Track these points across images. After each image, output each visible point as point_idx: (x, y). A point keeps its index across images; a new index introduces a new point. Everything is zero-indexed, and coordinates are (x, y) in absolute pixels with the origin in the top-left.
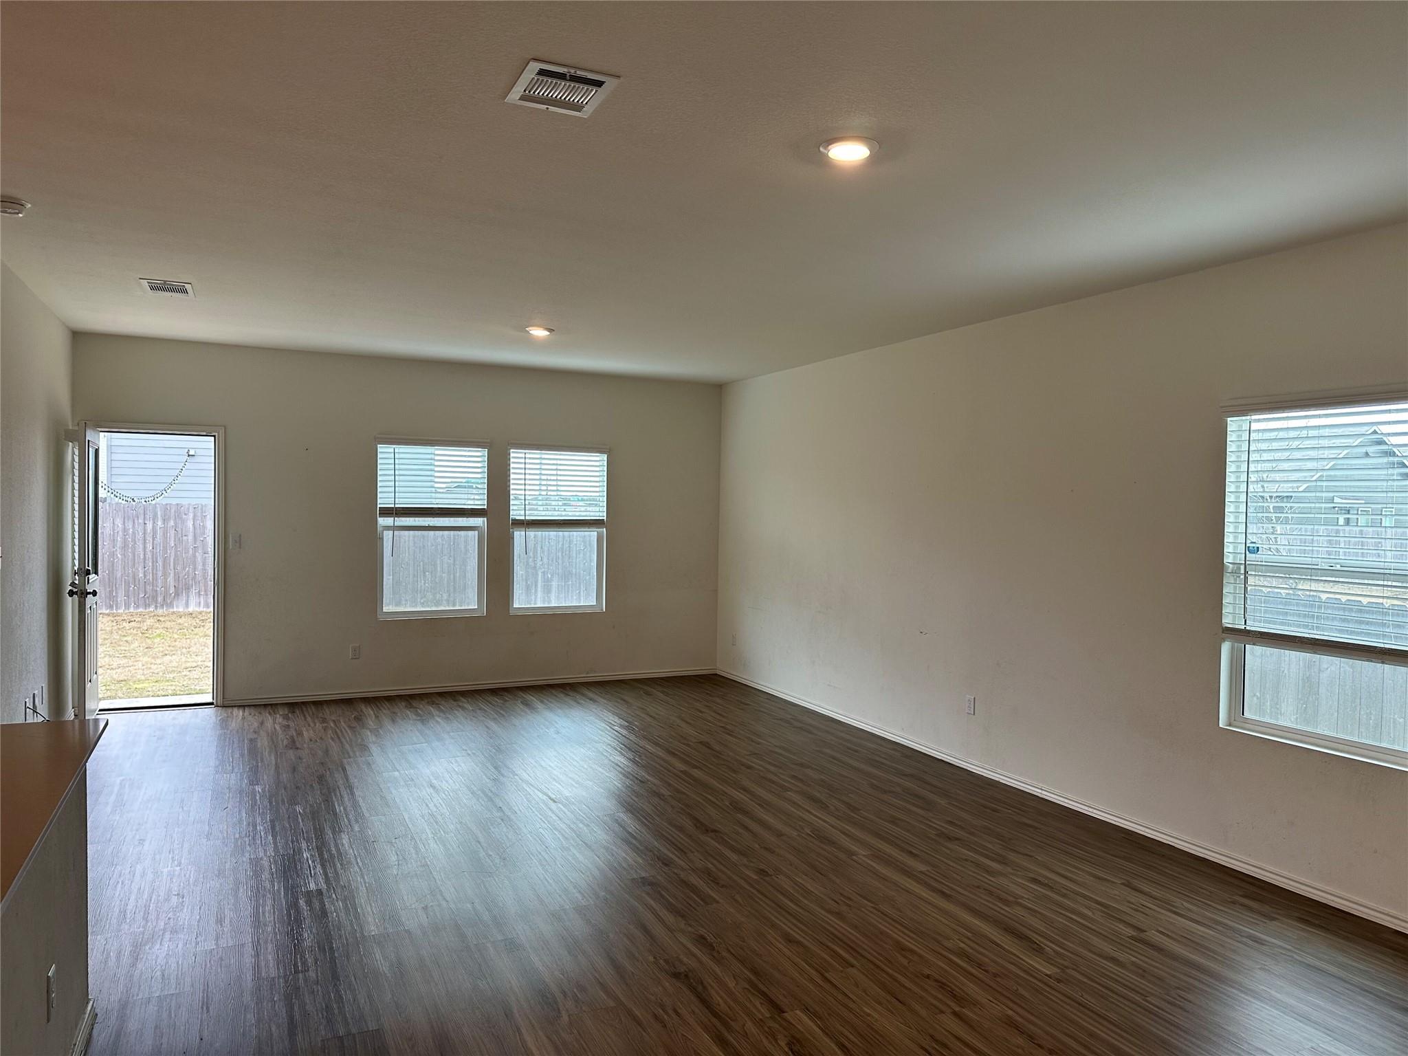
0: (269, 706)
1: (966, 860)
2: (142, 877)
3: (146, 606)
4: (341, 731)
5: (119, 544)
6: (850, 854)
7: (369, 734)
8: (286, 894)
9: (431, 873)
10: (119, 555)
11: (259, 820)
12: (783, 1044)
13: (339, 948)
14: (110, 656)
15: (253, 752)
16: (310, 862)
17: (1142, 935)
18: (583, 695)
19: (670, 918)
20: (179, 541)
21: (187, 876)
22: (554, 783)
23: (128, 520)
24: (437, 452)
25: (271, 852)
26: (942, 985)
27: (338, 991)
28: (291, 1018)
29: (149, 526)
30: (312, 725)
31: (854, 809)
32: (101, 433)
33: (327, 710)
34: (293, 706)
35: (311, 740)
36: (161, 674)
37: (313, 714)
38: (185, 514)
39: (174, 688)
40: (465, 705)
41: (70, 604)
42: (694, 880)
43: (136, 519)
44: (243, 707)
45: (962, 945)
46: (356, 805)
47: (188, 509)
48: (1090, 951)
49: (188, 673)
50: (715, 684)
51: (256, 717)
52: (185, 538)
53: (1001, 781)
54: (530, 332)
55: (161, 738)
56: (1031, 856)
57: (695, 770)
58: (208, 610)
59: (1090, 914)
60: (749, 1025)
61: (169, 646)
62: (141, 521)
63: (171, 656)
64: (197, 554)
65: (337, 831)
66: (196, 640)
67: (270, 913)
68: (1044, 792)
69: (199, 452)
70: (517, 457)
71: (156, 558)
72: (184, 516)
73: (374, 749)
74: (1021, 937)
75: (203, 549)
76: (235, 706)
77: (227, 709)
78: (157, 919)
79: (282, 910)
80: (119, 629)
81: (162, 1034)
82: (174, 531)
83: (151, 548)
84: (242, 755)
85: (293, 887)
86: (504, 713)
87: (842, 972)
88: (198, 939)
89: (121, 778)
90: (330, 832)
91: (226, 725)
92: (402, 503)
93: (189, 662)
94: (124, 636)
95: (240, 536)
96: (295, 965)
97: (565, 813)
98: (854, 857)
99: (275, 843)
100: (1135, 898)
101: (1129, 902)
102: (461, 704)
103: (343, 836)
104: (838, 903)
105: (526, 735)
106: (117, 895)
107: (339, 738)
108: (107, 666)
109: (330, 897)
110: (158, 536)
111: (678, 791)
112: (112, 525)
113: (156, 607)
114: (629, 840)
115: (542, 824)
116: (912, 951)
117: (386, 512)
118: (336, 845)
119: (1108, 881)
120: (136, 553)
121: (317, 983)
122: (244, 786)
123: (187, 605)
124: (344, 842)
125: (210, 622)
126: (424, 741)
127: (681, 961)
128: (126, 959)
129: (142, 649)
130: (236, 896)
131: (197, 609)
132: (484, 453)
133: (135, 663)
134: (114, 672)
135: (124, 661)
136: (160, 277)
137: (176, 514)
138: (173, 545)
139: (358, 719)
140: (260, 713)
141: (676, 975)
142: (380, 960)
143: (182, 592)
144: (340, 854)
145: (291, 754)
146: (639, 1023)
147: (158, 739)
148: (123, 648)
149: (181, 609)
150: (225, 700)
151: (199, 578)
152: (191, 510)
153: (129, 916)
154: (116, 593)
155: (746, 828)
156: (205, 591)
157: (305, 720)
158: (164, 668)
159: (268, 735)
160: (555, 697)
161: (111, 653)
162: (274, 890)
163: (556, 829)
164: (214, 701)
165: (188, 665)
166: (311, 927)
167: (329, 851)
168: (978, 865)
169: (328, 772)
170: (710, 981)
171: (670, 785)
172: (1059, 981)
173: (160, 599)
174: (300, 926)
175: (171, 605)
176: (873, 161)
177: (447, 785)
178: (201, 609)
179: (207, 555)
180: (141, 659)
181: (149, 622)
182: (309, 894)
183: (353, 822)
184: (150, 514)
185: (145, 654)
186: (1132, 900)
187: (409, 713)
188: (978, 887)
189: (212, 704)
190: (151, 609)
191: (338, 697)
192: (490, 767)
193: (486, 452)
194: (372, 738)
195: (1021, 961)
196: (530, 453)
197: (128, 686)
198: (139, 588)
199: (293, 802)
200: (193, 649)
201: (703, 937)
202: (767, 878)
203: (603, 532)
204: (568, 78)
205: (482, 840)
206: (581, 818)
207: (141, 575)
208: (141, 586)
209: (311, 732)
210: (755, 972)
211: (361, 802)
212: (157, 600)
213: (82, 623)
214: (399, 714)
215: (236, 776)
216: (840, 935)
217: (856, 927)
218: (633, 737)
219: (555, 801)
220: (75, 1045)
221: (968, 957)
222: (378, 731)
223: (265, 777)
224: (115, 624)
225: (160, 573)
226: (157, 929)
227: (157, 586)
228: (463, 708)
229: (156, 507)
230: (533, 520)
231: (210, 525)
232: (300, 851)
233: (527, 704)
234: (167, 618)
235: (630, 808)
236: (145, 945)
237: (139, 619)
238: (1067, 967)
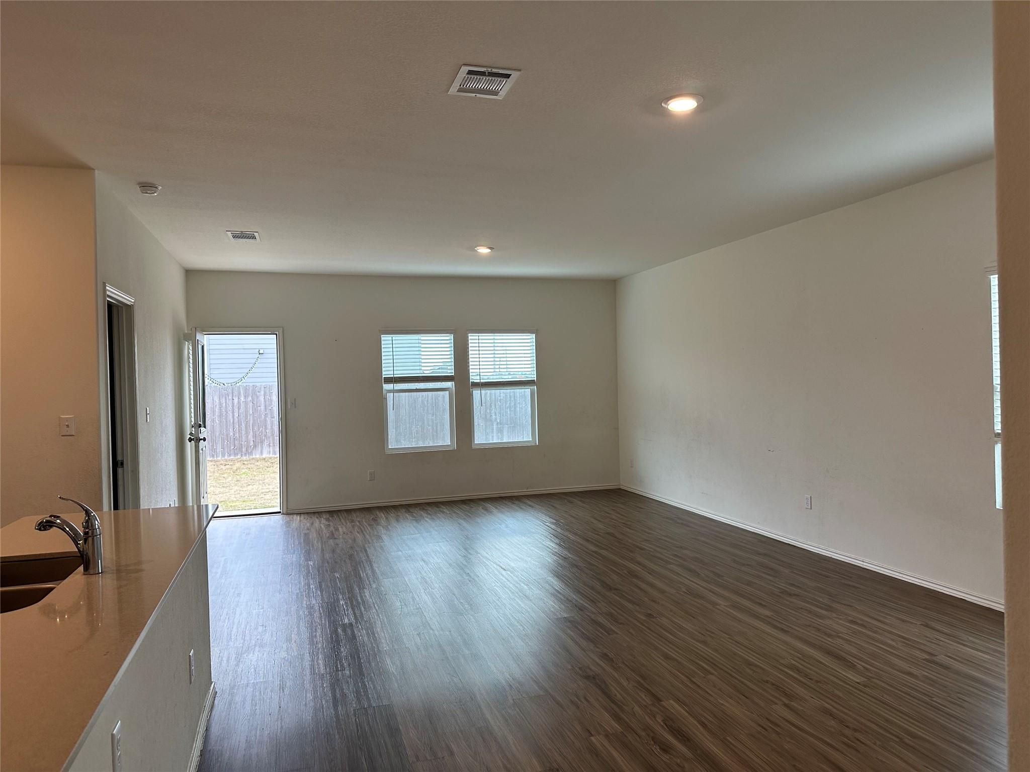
0: (317, 513)
1: (802, 608)
2: (240, 615)
3: (236, 454)
4: (364, 527)
5: (217, 413)
6: (714, 604)
7: (382, 528)
8: (330, 626)
9: (423, 613)
10: (217, 421)
11: (311, 582)
12: (660, 721)
13: (364, 657)
14: (214, 486)
15: (307, 540)
16: (345, 607)
17: (934, 658)
18: (525, 503)
19: (584, 643)
20: (255, 410)
21: (268, 615)
22: (505, 558)
23: (222, 397)
24: (422, 338)
25: (319, 599)
26: (777, 688)
27: (363, 682)
28: (334, 697)
29: (236, 400)
30: (344, 524)
31: (719, 576)
32: (205, 336)
33: (354, 515)
34: (332, 513)
35: (344, 533)
36: (246, 497)
37: (345, 517)
38: (259, 392)
39: (255, 505)
40: (445, 510)
41: (189, 447)
42: (601, 619)
43: (227, 396)
44: (300, 514)
45: (794, 662)
46: (373, 572)
47: (261, 388)
48: (893, 668)
49: (264, 496)
50: (620, 495)
51: (308, 520)
52: (259, 408)
53: (833, 557)
54: (478, 251)
55: (248, 534)
56: (851, 606)
57: (603, 551)
58: (276, 456)
59: (894, 644)
60: (637, 709)
61: (251, 480)
62: (230, 398)
63: (253, 486)
64: (267, 419)
65: (362, 588)
66: (268, 475)
67: (320, 637)
68: (864, 564)
69: (266, 351)
70: (473, 338)
71: (241, 422)
72: (258, 393)
73: (385, 537)
74: (838, 657)
75: (271, 415)
76: (295, 514)
77: (290, 515)
78: (251, 639)
79: (327, 635)
80: (218, 470)
81: (256, 704)
82: (251, 404)
83: (237, 415)
84: (300, 543)
85: (334, 622)
86: (470, 515)
87: (704, 678)
88: (276, 651)
89: (225, 558)
90: (357, 589)
91: (289, 526)
92: (399, 373)
93: (264, 489)
94: (222, 474)
95: (295, 400)
96: (337, 666)
97: (512, 577)
98: (718, 607)
99: (322, 595)
100: (929, 633)
101: (926, 637)
102: (441, 510)
103: (365, 591)
104: (704, 635)
105: (485, 528)
106: (226, 625)
107: (362, 532)
108: (213, 493)
109: (358, 627)
110: (242, 408)
111: (590, 564)
112: (212, 401)
113: (242, 455)
114: (556, 595)
115: (496, 583)
116: (756, 666)
117: (389, 380)
118: (361, 597)
119: (912, 623)
120: (228, 420)
121: (350, 677)
122: (301, 562)
123: (262, 453)
124: (366, 594)
125: (277, 464)
126: (417, 532)
127: (591, 669)
128: (233, 662)
129: (233, 481)
130: (298, 627)
131: (268, 456)
132: (450, 337)
133: (230, 491)
134: (217, 496)
135: (222, 490)
136: (238, 229)
137: (252, 392)
138: (251, 413)
139: (374, 520)
140: (311, 518)
141: (587, 677)
142: (391, 665)
143: (258, 444)
144: (363, 602)
145: (331, 542)
146: (561, 706)
147: (246, 534)
148: (222, 481)
149: (258, 456)
150: (288, 511)
151: (269, 434)
152: (263, 389)
153: (233, 638)
154: (216, 446)
155: (640, 588)
156: (273, 443)
157: (340, 521)
158: (248, 493)
159: (316, 530)
160: (505, 505)
161: (214, 484)
162: (322, 623)
163: (506, 587)
164: (281, 511)
165: (263, 491)
166: (345, 645)
167: (357, 600)
168: (810, 612)
169: (355, 553)
170: (610, 681)
171: (586, 560)
172: (865, 686)
173: (244, 450)
174: (339, 644)
175: (251, 453)
176: (699, 110)
177: (433, 560)
178: (271, 455)
179: (273, 419)
180: (233, 488)
181: (238, 465)
182: (344, 627)
183: (372, 583)
184: (236, 393)
185: (236, 485)
186: (928, 636)
187: (408, 515)
188: (809, 626)
189: (280, 512)
190: (239, 457)
191: (361, 506)
192: (462, 549)
193: (452, 336)
194: (383, 531)
195: (837, 673)
196: (482, 336)
197: (226, 505)
198: (230, 443)
199: (333, 570)
200: (266, 481)
201: (606, 655)
202: (654, 620)
203: (534, 388)
204: (487, 74)
205: (456, 593)
206: (523, 580)
207: (231, 434)
208: (232, 441)
209: (344, 528)
210: (642, 677)
211: (377, 569)
212: (242, 451)
213: (198, 459)
214: (401, 517)
215: (297, 556)
216: (705, 656)
217: (716, 651)
218: (559, 530)
219: (505, 570)
220: (205, 706)
221: (798, 670)
222: (388, 527)
223: (315, 556)
224: (216, 467)
225: (244, 432)
226: (250, 645)
227: (242, 441)
228: (443, 512)
229: (240, 388)
230: (485, 382)
231: (275, 398)
232: (338, 600)
233: (486, 509)
234: (249, 462)
235: (558, 575)
236: (244, 654)
237: (231, 463)
238: (873, 678)
